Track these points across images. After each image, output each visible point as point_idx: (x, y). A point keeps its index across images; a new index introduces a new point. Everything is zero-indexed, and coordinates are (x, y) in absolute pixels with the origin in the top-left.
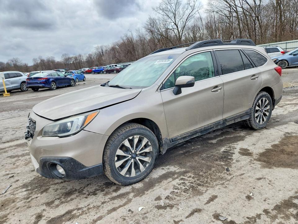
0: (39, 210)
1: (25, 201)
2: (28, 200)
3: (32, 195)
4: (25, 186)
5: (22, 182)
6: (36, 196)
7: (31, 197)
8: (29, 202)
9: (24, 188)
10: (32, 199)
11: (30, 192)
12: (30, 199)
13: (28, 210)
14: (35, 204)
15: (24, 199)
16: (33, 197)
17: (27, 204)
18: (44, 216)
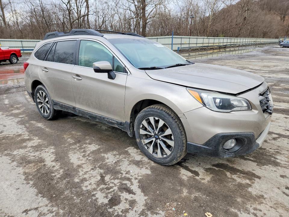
0: (273, 142)
1: (280, 152)
2: (278, 151)
3: (273, 152)
4: (276, 164)
5: (277, 170)
6: (270, 150)
7: (275, 152)
8: (277, 149)
9: (278, 163)
10: (275, 150)
11: (274, 155)
12: (277, 151)
13: (280, 145)
14: (274, 146)
15: (281, 154)
16: (273, 150)
17: (279, 149)
18: (271, 138)
